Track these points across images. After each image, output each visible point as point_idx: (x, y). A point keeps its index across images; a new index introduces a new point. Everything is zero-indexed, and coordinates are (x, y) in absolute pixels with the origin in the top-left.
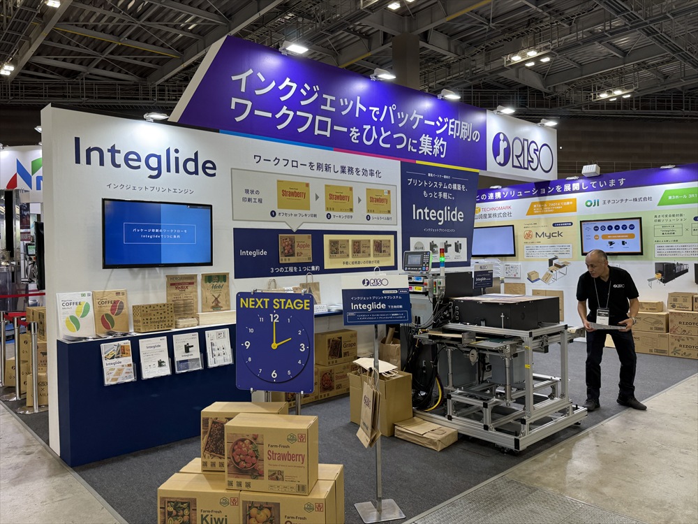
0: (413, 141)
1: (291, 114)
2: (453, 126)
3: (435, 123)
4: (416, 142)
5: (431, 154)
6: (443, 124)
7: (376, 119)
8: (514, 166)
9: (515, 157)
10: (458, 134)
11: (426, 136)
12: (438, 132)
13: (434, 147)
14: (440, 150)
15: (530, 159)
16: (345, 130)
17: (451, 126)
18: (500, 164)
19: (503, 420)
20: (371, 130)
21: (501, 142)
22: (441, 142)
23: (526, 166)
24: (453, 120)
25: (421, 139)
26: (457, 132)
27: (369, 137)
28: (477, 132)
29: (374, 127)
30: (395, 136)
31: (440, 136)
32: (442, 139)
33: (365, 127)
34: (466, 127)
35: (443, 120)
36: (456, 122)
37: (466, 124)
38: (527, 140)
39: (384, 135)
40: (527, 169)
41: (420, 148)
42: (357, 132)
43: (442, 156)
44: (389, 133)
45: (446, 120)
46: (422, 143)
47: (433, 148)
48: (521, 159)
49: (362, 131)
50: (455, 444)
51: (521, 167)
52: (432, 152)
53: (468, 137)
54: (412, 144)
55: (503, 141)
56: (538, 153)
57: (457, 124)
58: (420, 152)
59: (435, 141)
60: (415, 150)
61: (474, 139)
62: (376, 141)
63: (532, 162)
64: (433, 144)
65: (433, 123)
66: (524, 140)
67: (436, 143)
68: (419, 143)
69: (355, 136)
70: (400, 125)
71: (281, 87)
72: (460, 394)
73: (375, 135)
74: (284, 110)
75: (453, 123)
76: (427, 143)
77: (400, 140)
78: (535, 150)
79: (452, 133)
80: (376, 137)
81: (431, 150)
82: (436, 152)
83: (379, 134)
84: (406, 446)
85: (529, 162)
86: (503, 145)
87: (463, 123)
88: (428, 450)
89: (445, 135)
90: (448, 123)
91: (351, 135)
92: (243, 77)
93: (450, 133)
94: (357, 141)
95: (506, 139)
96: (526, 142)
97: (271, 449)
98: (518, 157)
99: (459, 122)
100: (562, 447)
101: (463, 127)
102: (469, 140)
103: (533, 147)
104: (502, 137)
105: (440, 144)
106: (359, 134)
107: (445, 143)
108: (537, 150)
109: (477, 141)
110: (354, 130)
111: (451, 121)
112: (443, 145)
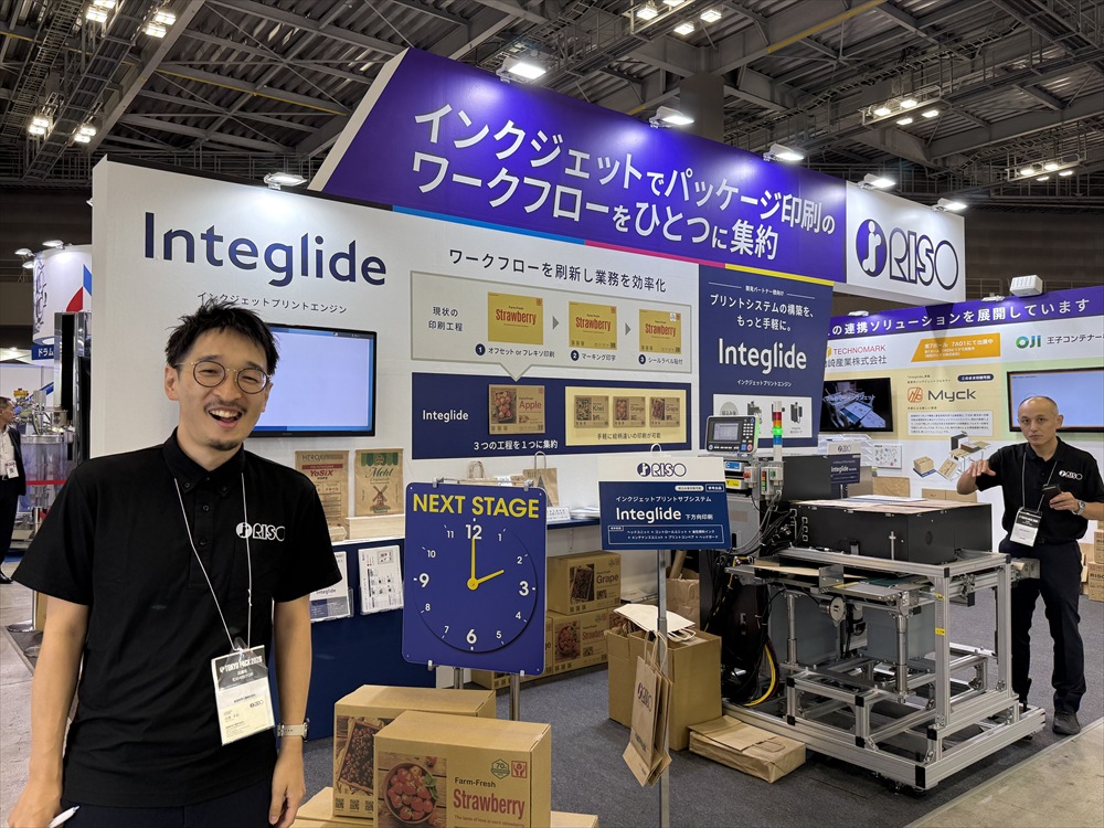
0: (721, 231)
1: (515, 181)
2: (789, 208)
3: (760, 202)
4: (725, 232)
5: (750, 253)
6: (772, 203)
7: (658, 193)
8: (892, 277)
9: (894, 262)
10: (797, 221)
11: (742, 222)
12: (764, 216)
13: (757, 241)
14: (766, 246)
15: (919, 266)
16: (605, 209)
17: (785, 207)
18: (868, 272)
19: (893, 728)
20: (649, 211)
21: (871, 235)
22: (769, 233)
23: (913, 278)
24: (790, 197)
25: (735, 228)
26: (796, 217)
27: (645, 224)
28: (830, 218)
29: (654, 206)
30: (690, 222)
31: (766, 223)
32: (770, 228)
33: (638, 205)
34: (810, 210)
35: (773, 197)
36: (795, 200)
37: (812, 203)
38: (915, 234)
39: (672, 220)
40: (915, 282)
41: (733, 242)
42: (625, 215)
43: (771, 257)
44: (680, 216)
45: (778, 196)
46: (736, 234)
47: (755, 244)
48: (904, 265)
49: (634, 212)
50: (800, 769)
51: (904, 279)
52: (753, 249)
53: (815, 226)
54: (719, 236)
55: (875, 233)
56: (932, 256)
57: (797, 204)
58: (733, 250)
59: (758, 231)
60: (724, 247)
61: (825, 230)
62: (658, 229)
63: (924, 271)
64: (755, 236)
65: (755, 202)
66: (910, 233)
67: (760, 235)
68: (731, 235)
69: (622, 221)
70: (699, 203)
71: (498, 136)
72: (810, 678)
73: (655, 219)
74: (503, 175)
75: (789, 202)
76: (744, 235)
77: (699, 229)
78: (927, 250)
79: (788, 218)
80: (658, 223)
81: (752, 246)
82: (760, 250)
83: (664, 219)
84: (710, 770)
85: (918, 270)
86: (874, 242)
87: (806, 202)
88: (751, 779)
89: (775, 222)
90: (781, 201)
91: (615, 219)
92: (435, 117)
93: (784, 218)
94: (626, 230)
95: (878, 231)
96: (912, 237)
97: (462, 787)
98: (899, 261)
99: (800, 201)
100: (1002, 784)
101: (806, 208)
102: (817, 231)
103: (924, 245)
104: (872, 227)
105: (766, 237)
106: (628, 217)
107: (775, 235)
108: (932, 251)
109: (830, 232)
110: (620, 210)
111: (786, 198)
112: (771, 239)
